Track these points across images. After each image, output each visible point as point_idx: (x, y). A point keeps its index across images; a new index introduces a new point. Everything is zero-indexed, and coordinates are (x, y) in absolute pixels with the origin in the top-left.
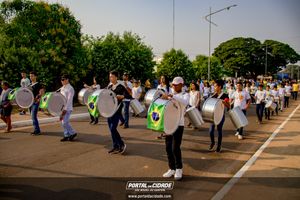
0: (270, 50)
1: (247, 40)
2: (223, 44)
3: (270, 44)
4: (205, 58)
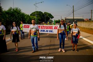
0: (46, 15)
1: (39, 12)
3: (46, 13)
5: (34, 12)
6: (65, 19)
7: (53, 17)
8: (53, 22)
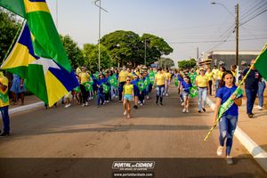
0: (149, 42)
2: (107, 36)
3: (147, 38)
4: (93, 47)
6: (210, 57)
7: (171, 50)
8: (173, 65)
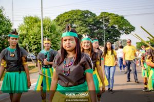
5: (66, 13)
